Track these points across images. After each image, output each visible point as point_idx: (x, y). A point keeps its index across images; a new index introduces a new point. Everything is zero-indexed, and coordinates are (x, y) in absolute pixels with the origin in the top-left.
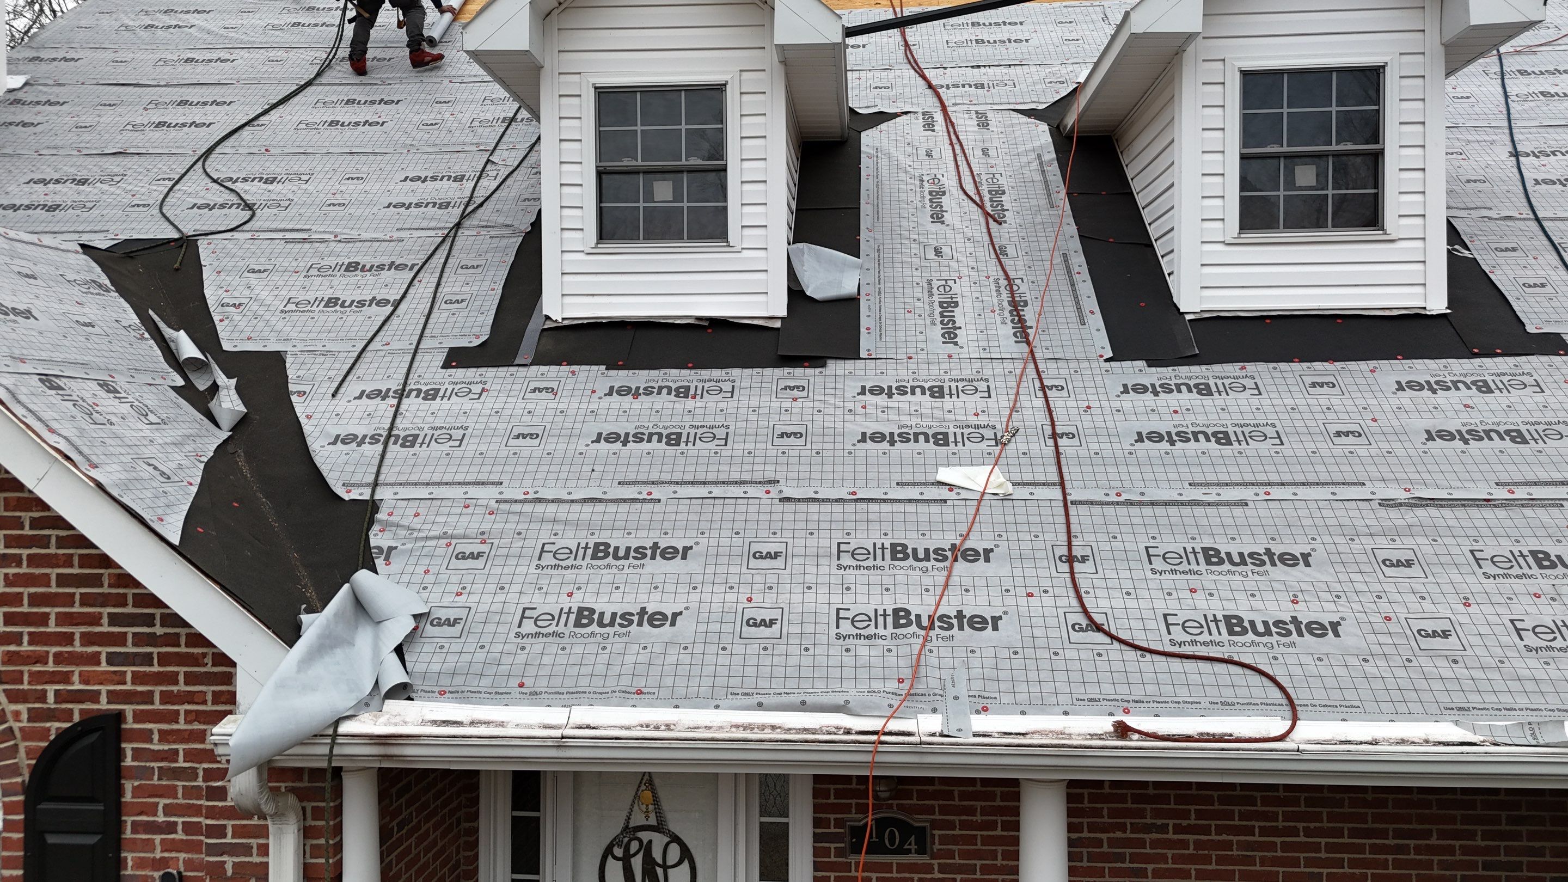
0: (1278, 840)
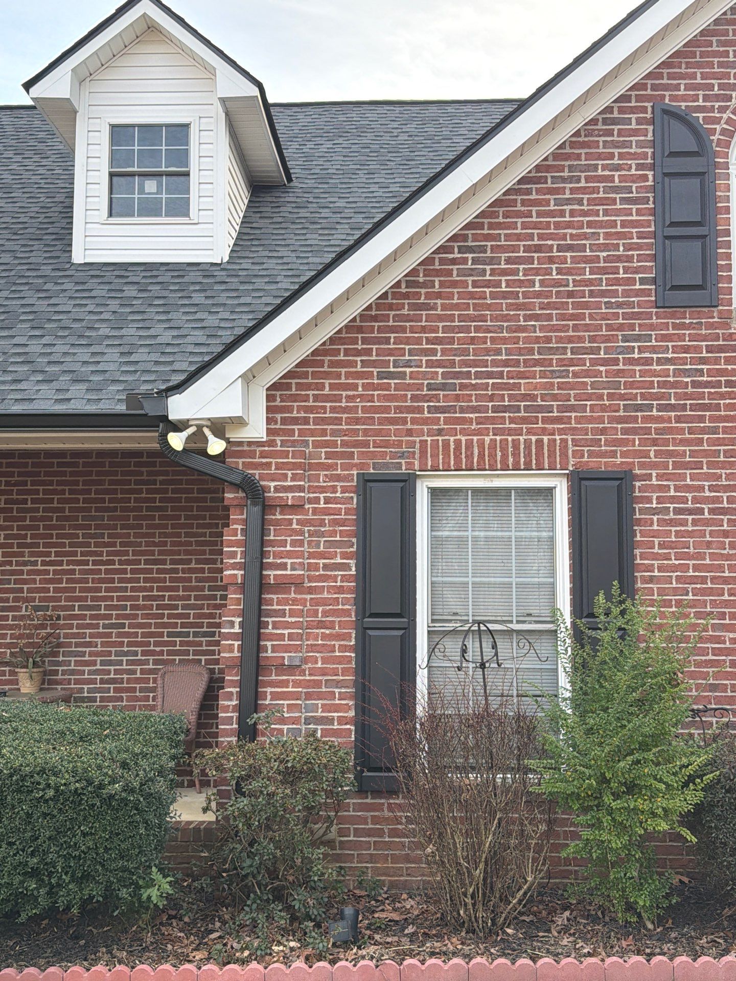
0: (103, 568)
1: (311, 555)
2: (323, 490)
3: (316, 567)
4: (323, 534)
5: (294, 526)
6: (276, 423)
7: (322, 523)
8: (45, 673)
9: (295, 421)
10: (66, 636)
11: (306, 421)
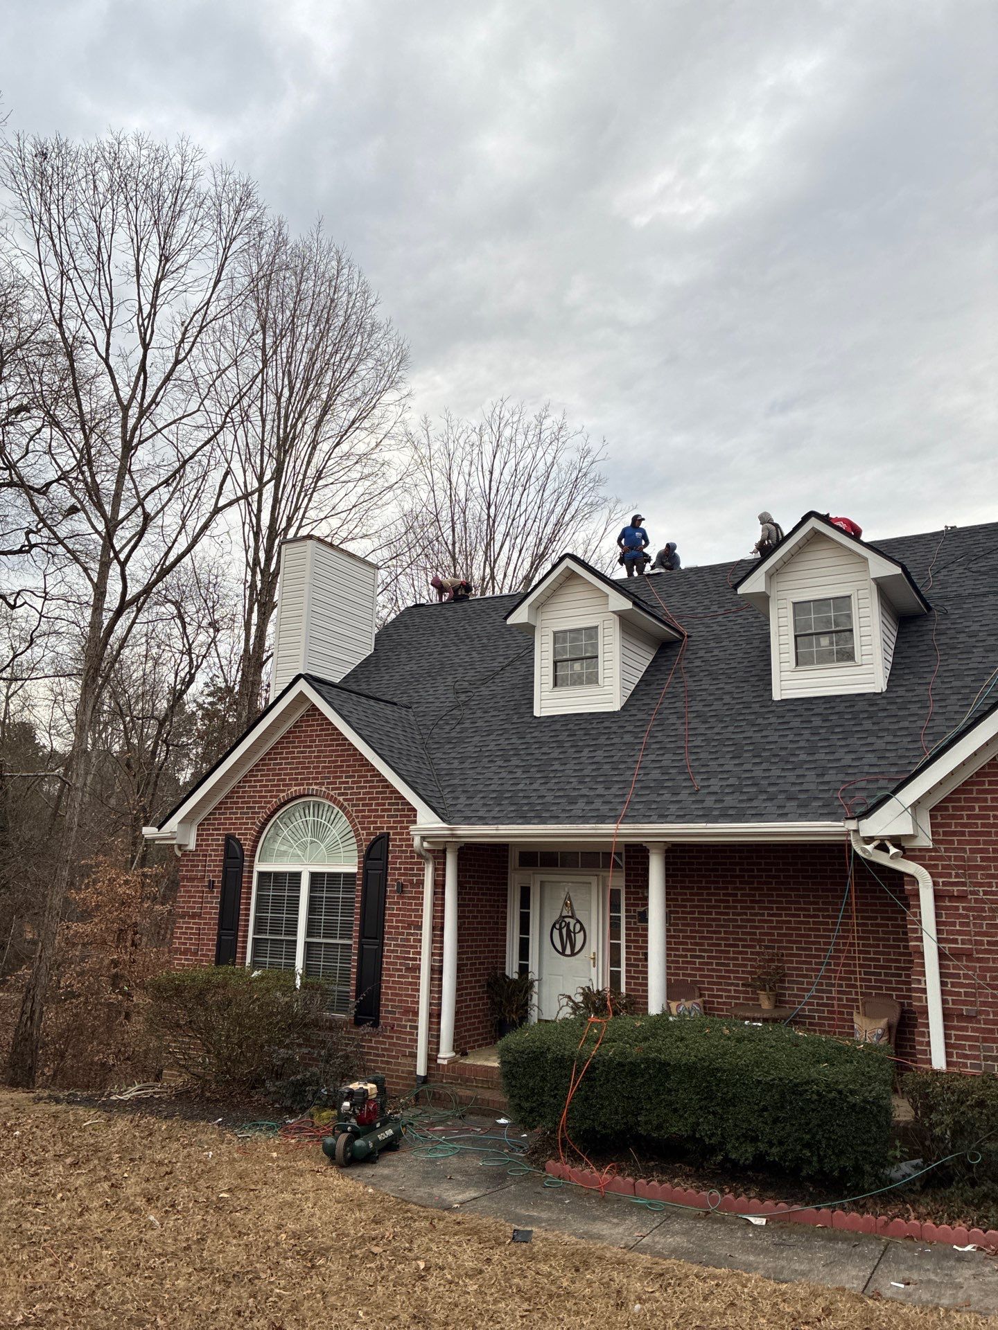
1: (977, 934)
2: (981, 885)
3: (981, 943)
4: (984, 918)
5: (961, 911)
6: (939, 835)
7: (983, 910)
8: (777, 995)
9: (954, 833)
10: (789, 968)
11: (963, 834)
